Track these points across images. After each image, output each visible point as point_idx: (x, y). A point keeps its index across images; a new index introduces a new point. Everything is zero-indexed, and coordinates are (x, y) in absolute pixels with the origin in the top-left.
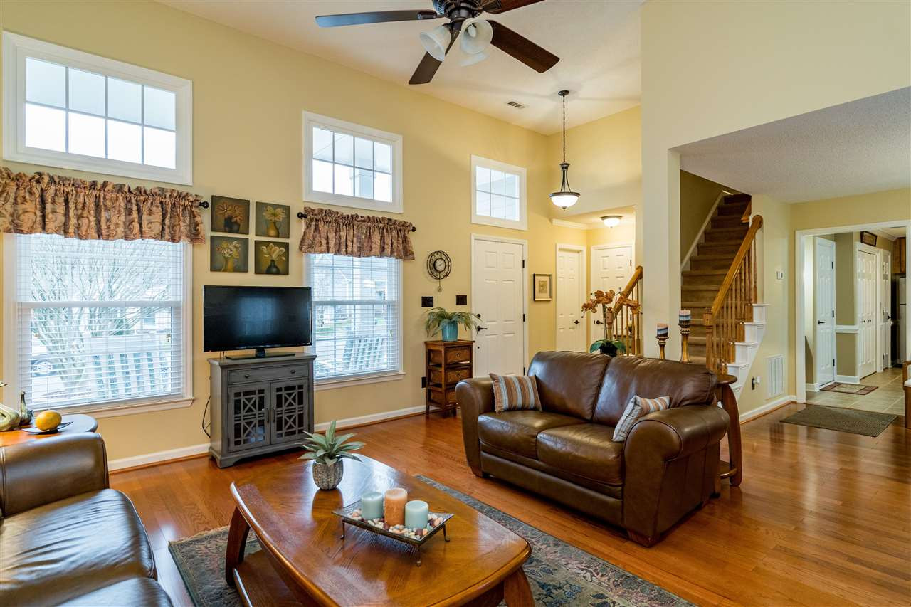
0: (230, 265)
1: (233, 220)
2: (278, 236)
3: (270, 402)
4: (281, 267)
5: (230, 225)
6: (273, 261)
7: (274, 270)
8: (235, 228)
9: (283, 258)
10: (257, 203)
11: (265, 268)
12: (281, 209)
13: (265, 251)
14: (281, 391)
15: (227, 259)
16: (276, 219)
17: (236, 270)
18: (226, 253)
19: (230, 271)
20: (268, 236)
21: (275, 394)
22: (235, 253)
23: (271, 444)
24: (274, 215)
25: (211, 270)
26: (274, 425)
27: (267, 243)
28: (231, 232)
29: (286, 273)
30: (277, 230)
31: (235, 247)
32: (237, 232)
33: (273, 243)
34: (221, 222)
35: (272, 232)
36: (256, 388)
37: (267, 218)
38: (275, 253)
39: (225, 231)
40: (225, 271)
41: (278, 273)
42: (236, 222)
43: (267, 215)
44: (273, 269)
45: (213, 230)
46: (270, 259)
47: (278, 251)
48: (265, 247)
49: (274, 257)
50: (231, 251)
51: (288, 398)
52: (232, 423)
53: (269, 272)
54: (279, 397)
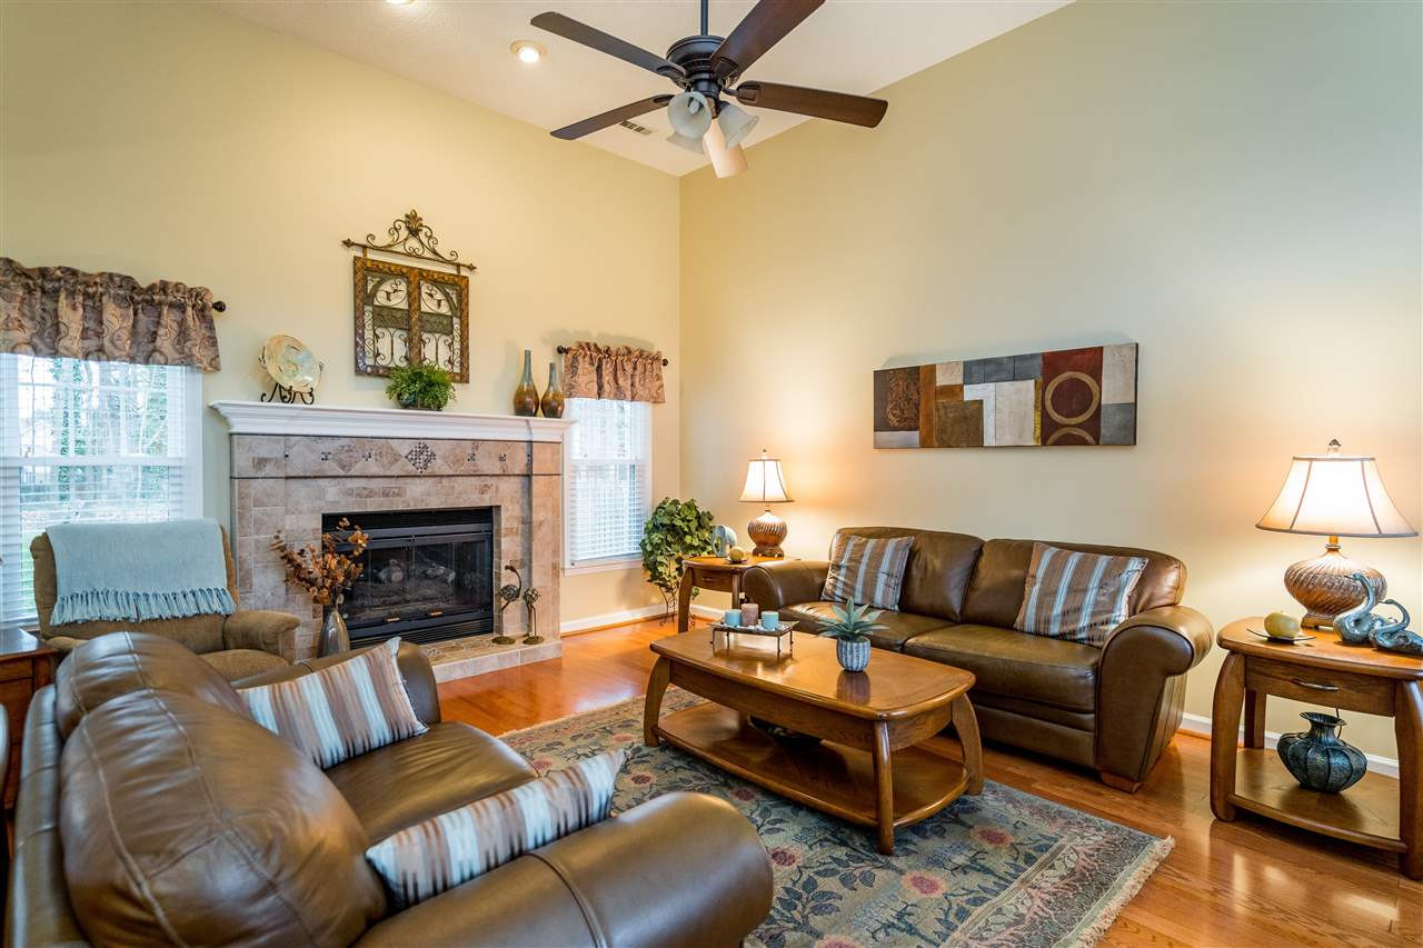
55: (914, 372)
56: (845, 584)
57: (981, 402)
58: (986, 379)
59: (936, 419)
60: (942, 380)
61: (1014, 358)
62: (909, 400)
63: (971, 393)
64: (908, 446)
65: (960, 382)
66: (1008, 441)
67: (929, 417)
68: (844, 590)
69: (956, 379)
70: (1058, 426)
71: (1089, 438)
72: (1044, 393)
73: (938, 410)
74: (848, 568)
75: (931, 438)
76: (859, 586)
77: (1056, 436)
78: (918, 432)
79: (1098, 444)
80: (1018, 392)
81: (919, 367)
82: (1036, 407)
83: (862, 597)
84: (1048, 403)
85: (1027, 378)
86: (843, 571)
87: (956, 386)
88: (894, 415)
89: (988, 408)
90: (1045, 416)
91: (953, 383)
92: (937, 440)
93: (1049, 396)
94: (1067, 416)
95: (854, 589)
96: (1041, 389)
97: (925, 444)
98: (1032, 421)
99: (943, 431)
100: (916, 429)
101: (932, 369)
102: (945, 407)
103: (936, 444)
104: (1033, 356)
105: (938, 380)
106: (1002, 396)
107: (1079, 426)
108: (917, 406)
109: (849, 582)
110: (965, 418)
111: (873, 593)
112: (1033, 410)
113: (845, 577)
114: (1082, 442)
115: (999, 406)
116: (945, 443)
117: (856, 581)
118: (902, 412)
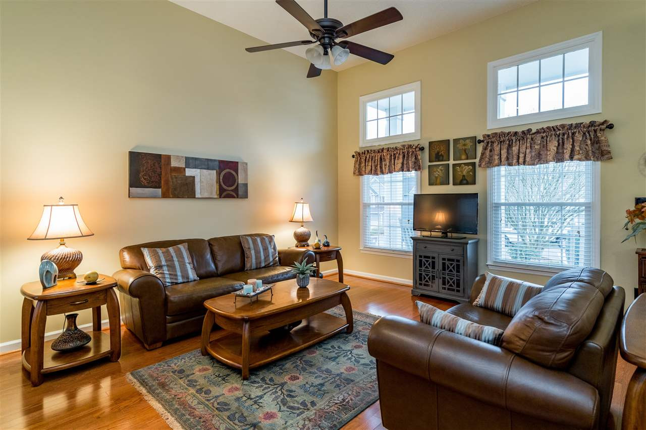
0: (438, 181)
1: (440, 154)
2: (467, 159)
3: (438, 265)
4: (469, 179)
5: (438, 157)
6: (464, 176)
7: (465, 182)
8: (441, 158)
9: (471, 173)
10: (454, 140)
11: (458, 181)
12: (470, 140)
13: (459, 170)
14: (445, 260)
15: (436, 178)
16: (466, 148)
17: (442, 184)
18: (436, 174)
19: (438, 185)
20: (461, 160)
21: (441, 262)
22: (441, 174)
23: (439, 292)
24: (465, 145)
25: (429, 185)
26: (441, 281)
27: (459, 165)
28: (439, 161)
29: (474, 183)
30: (467, 155)
31: (441, 170)
32: (442, 161)
33: (464, 164)
34: (434, 155)
35: (463, 157)
36: (431, 255)
37: (460, 148)
38: (465, 170)
39: (436, 161)
40: (436, 185)
41: (467, 184)
42: (441, 155)
43: (460, 146)
44: (463, 181)
45: (430, 161)
46: (462, 174)
47: (467, 169)
48: (458, 168)
49: (464, 173)
50: (439, 173)
51: (450, 266)
52: (418, 272)
53: (461, 183)
54: (444, 264)
55: (159, 157)
56: (170, 274)
57: (194, 177)
58: (196, 167)
59: (171, 183)
60: (174, 164)
61: (208, 160)
62: (155, 172)
63: (189, 172)
64: (154, 197)
65: (184, 166)
66: (206, 195)
67: (167, 182)
68: (171, 278)
69: (182, 165)
70: (225, 190)
71: (235, 196)
72: (219, 176)
73: (172, 179)
74: (168, 266)
75: (168, 193)
76: (179, 273)
77: (224, 194)
78: (160, 190)
79: (238, 198)
80: (210, 174)
81: (160, 156)
82: (217, 182)
83: (182, 279)
84: (221, 180)
85: (213, 169)
86: (165, 268)
87: (182, 168)
88: (145, 179)
89: (197, 180)
90: (220, 186)
91: (181, 166)
92: (172, 194)
93: (221, 178)
94: (228, 186)
95: (176, 275)
96: (219, 174)
97: (165, 196)
98: (215, 188)
99: (175, 189)
100: (159, 187)
101: (168, 158)
102: (176, 178)
103: (171, 196)
104: (215, 160)
105: (172, 163)
106: (203, 176)
107: (232, 190)
108: (160, 175)
109: (172, 273)
110: (187, 184)
111: (188, 274)
112: (215, 183)
113: (169, 271)
114: (233, 197)
115: (202, 180)
116: (176, 196)
117: (176, 271)
118: (150, 177)
